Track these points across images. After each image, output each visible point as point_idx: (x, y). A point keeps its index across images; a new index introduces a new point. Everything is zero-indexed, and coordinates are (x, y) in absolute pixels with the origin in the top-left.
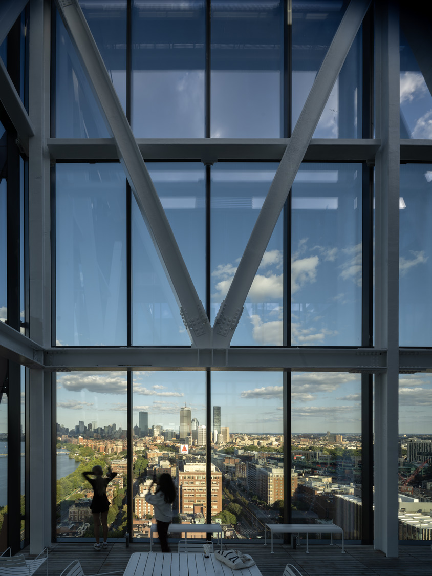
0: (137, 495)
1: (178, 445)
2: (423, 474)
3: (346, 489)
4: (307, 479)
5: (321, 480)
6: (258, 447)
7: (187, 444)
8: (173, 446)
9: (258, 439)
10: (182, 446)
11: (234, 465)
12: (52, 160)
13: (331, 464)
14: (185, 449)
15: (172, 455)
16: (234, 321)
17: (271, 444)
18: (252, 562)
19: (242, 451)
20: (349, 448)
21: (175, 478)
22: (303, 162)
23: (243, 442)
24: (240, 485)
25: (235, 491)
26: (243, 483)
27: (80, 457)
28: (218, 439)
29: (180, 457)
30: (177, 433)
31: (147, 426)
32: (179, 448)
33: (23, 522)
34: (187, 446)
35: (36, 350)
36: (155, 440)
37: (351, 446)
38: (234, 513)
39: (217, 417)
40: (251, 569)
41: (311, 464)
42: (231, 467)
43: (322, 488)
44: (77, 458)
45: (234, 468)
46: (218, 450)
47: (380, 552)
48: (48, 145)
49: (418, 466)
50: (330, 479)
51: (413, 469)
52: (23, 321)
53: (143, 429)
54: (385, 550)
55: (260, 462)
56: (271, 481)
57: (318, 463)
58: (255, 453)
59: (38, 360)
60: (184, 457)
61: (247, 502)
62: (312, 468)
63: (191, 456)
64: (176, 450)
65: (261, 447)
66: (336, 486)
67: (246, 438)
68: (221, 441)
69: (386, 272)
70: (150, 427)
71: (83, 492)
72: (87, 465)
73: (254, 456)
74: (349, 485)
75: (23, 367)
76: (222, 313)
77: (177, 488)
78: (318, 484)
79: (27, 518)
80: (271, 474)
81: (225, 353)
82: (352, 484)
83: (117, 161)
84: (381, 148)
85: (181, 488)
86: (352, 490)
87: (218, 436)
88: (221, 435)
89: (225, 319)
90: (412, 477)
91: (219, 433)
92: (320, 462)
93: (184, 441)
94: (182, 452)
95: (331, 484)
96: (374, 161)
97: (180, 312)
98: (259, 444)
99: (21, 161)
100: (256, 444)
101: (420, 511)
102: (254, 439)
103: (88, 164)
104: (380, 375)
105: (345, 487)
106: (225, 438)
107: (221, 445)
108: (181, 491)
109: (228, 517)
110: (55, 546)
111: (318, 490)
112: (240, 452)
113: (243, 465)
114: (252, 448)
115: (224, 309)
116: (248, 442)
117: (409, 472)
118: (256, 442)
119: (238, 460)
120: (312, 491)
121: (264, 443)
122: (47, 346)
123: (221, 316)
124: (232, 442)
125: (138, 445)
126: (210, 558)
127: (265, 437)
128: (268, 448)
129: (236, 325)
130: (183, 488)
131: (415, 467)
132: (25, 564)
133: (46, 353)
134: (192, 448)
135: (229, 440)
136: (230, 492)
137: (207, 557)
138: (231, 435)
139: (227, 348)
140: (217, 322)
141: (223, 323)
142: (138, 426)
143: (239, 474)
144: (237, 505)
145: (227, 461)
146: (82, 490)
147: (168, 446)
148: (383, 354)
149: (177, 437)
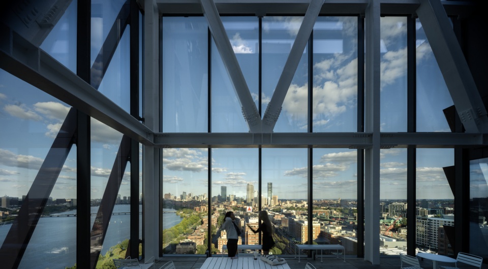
0: (220, 238)
1: (245, 207)
2: (399, 224)
3: (350, 234)
4: (326, 227)
5: (334, 228)
6: (296, 208)
7: (251, 206)
8: (242, 208)
9: (295, 203)
10: (248, 207)
11: (280, 219)
12: (160, 14)
13: (341, 218)
14: (250, 209)
15: (241, 213)
16: (276, 116)
17: (304, 206)
18: (285, 261)
19: (286, 210)
20: (352, 208)
21: (243, 227)
22: (319, 16)
23: (286, 205)
24: (284, 231)
25: (281, 235)
26: (286, 230)
27: (184, 214)
28: (270, 203)
29: (247, 214)
30: (245, 199)
31: (226, 195)
32: (246, 208)
33: (140, 244)
34: (251, 207)
35: (148, 133)
36: (231, 203)
37: (354, 207)
38: (280, 248)
39: (270, 189)
40: (283, 265)
41: (328, 218)
42: (279, 221)
43: (335, 233)
44: (181, 214)
45: (281, 221)
46: (271, 209)
47: (369, 262)
48: (157, 4)
49: (395, 219)
50: (340, 228)
51: (392, 222)
52: (142, 117)
53: (223, 197)
54: (372, 260)
55: (297, 217)
56: (304, 229)
57: (333, 218)
58: (294, 212)
59: (150, 139)
60: (249, 214)
61: (288, 242)
62: (329, 221)
63: (253, 213)
64: (244, 210)
65: (297, 208)
66: (345, 231)
67: (288, 202)
68: (272, 204)
69: (372, 84)
70: (228, 196)
71: (185, 236)
72: (188, 219)
73: (293, 213)
74: (352, 231)
75: (141, 145)
76: (268, 110)
77: (245, 234)
78: (333, 230)
79: (143, 242)
80: (304, 225)
81: (270, 136)
82: (354, 230)
83: (202, 15)
84: (368, 6)
85: (247, 233)
86: (354, 234)
87: (271, 201)
88: (272, 200)
89: (270, 115)
90: (392, 226)
91: (271, 199)
92: (335, 217)
93: (249, 205)
94: (247, 211)
95: (341, 231)
96: (364, 14)
97: (241, 111)
98: (296, 206)
99: (140, 15)
100: (294, 206)
101: (396, 247)
102: (293, 203)
103: (184, 17)
104: (368, 150)
105: (350, 232)
106: (275, 202)
107: (272, 207)
108: (247, 235)
109: (276, 251)
110: (161, 259)
111: (333, 234)
112: (285, 211)
113: (286, 219)
114: (292, 208)
115: (269, 108)
116: (289, 205)
117: (390, 223)
118: (294, 204)
119: (283, 216)
120: (329, 235)
121: (299, 205)
122: (156, 131)
123: (267, 113)
124: (279, 205)
125: (220, 206)
126: (257, 260)
127: (299, 201)
128: (302, 208)
129: (277, 118)
130: (249, 233)
131: (394, 219)
132: (138, 265)
133: (155, 136)
134: (254, 209)
135: (277, 204)
136: (278, 236)
137: (256, 259)
138: (279, 200)
139: (271, 132)
140: (265, 117)
141: (269, 117)
142: (220, 195)
143: (283, 225)
144: (282, 244)
145: (276, 216)
146: (184, 235)
147: (239, 207)
148: (370, 135)
149: (245, 202)
